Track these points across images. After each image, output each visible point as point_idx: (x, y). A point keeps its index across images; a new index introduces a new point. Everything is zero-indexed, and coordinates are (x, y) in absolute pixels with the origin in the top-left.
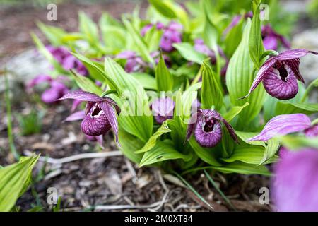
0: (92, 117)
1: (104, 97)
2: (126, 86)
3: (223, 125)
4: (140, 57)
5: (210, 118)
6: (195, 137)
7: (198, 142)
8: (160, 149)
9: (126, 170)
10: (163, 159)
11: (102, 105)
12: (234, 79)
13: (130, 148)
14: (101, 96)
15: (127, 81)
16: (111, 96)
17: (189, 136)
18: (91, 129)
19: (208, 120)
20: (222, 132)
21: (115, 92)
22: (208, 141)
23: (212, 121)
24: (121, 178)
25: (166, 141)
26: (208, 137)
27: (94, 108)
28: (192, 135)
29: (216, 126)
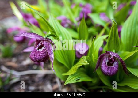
0: (38, 50)
1: (46, 38)
2: (60, 34)
3: (120, 63)
4: (69, 20)
5: (112, 57)
6: (101, 69)
7: (103, 72)
8: (78, 74)
9: (56, 83)
10: (80, 81)
11: (45, 43)
12: (125, 35)
13: (59, 71)
14: (45, 37)
15: (61, 30)
16: (51, 38)
17: (97, 67)
18: (36, 57)
19: (110, 58)
20: (119, 67)
21: (54, 36)
22: (110, 72)
23: (113, 60)
24: (52, 86)
25: (81, 69)
26: (110, 69)
27: (40, 45)
28: (99, 67)
29: (116, 63)
